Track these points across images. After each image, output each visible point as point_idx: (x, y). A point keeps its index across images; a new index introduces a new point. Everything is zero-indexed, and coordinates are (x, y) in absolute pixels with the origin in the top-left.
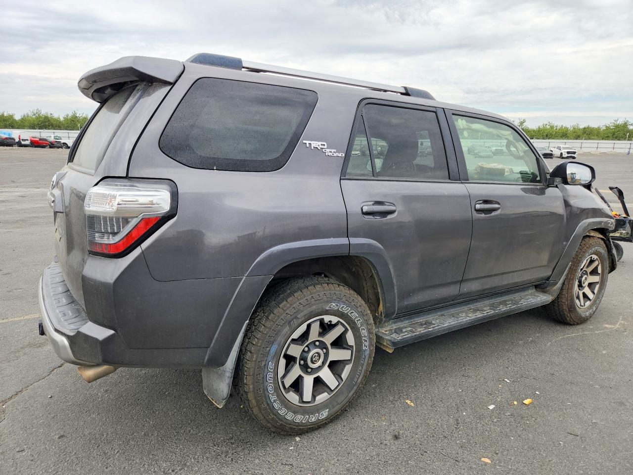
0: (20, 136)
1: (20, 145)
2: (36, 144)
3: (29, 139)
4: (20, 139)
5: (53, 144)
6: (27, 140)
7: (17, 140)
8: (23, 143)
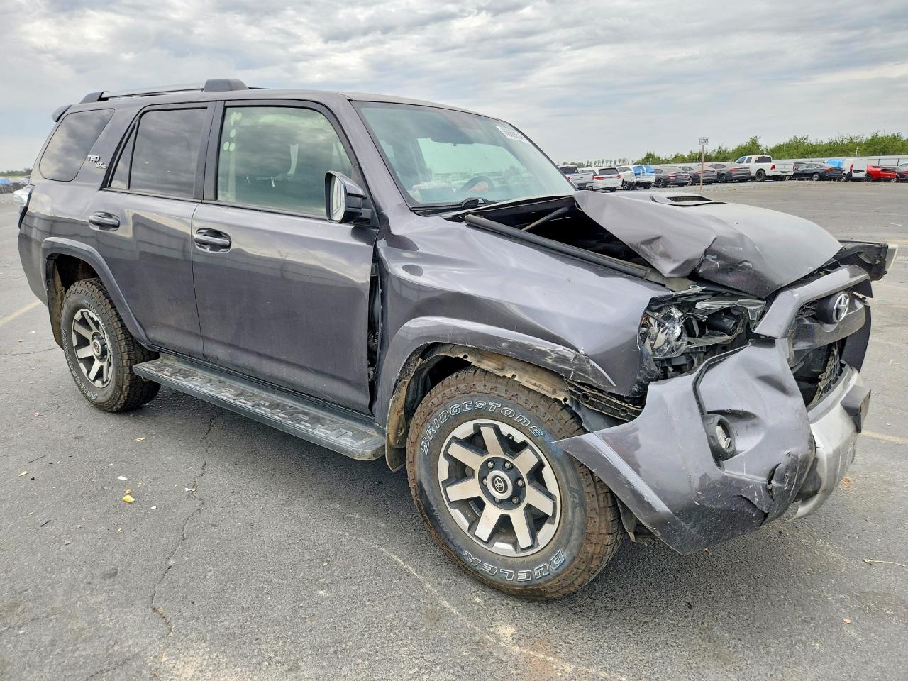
0: (852, 166)
1: (849, 178)
2: (875, 177)
3: (866, 169)
4: (851, 170)
5: (904, 176)
6: (862, 171)
7: (846, 172)
8: (854, 175)
